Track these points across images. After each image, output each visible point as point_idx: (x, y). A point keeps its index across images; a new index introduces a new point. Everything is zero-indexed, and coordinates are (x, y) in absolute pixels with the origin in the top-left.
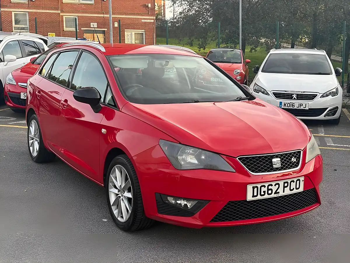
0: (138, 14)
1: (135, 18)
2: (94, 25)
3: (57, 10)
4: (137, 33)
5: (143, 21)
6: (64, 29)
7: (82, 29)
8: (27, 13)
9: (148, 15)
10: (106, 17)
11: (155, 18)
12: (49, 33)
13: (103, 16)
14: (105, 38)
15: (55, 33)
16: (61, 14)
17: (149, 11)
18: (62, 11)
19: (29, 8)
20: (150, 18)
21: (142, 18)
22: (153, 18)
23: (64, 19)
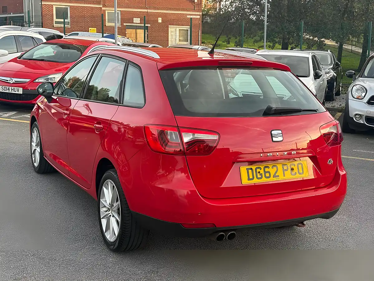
0: (183, 10)
1: (180, 13)
2: (137, 20)
3: (99, 3)
4: (182, 29)
5: (188, 17)
6: (106, 24)
7: (125, 24)
8: (68, 7)
9: (194, 10)
10: (149, 12)
11: (201, 14)
12: (90, 28)
13: (147, 11)
14: (148, 34)
15: (96, 29)
16: (103, 9)
17: (195, 6)
18: (104, 6)
19: (70, 1)
20: (196, 13)
21: (187, 14)
22: (199, 14)
23: (107, 14)
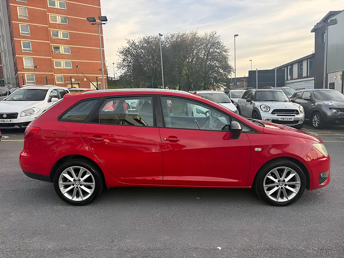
0: (97, 74)
2: (73, 80)
3: (52, 72)
6: (56, 83)
7: (66, 82)
8: (34, 74)
10: (80, 76)
14: (79, 87)
16: (54, 75)
18: (54, 73)
19: (35, 71)
21: (99, 76)
22: (105, 76)
23: (56, 78)
